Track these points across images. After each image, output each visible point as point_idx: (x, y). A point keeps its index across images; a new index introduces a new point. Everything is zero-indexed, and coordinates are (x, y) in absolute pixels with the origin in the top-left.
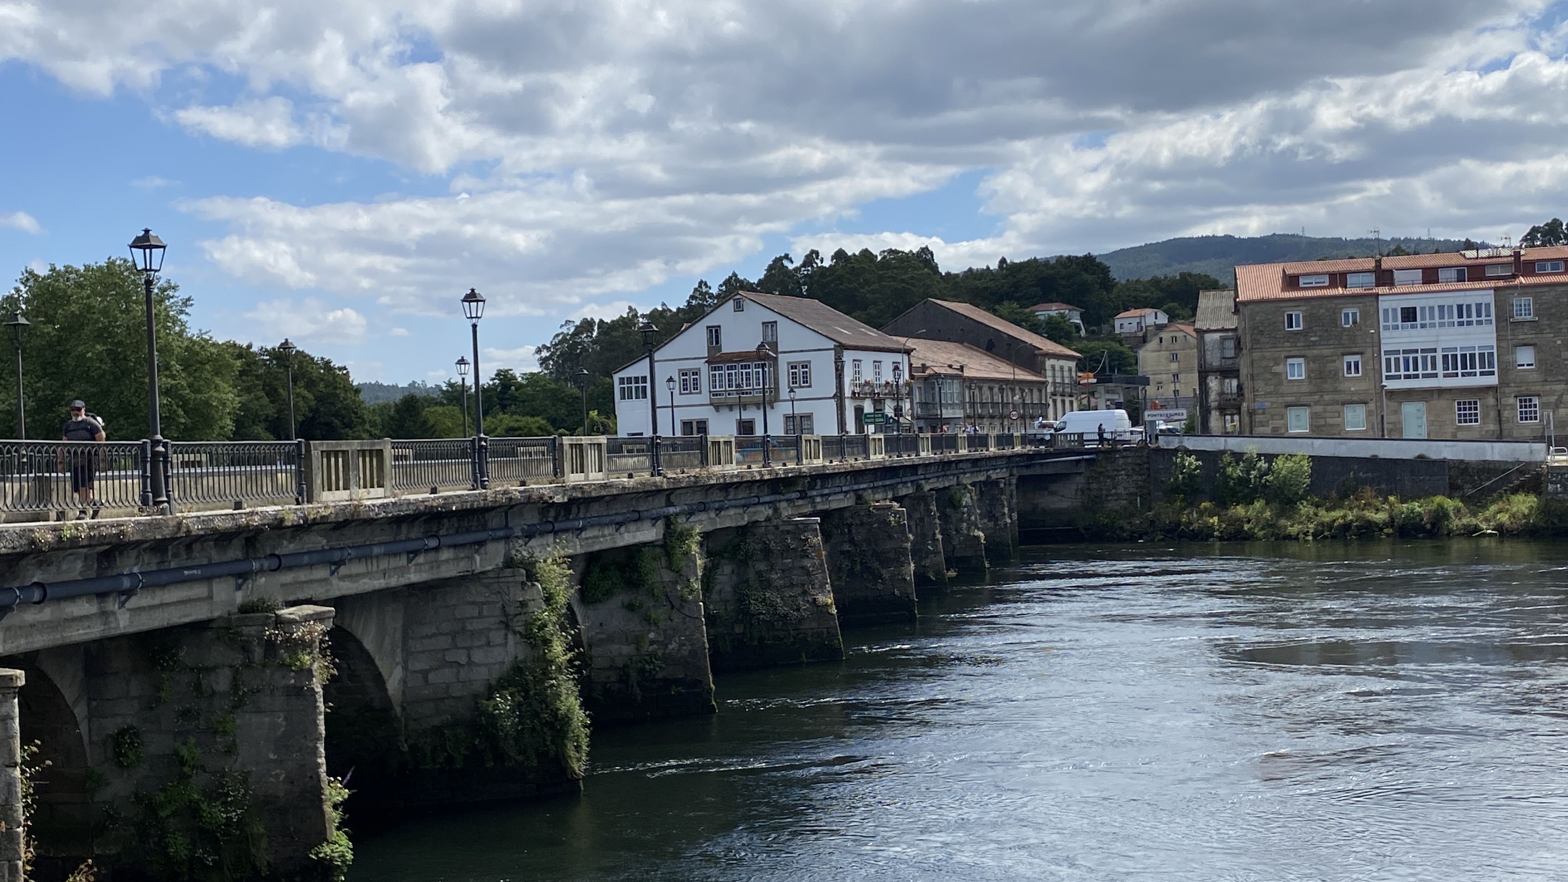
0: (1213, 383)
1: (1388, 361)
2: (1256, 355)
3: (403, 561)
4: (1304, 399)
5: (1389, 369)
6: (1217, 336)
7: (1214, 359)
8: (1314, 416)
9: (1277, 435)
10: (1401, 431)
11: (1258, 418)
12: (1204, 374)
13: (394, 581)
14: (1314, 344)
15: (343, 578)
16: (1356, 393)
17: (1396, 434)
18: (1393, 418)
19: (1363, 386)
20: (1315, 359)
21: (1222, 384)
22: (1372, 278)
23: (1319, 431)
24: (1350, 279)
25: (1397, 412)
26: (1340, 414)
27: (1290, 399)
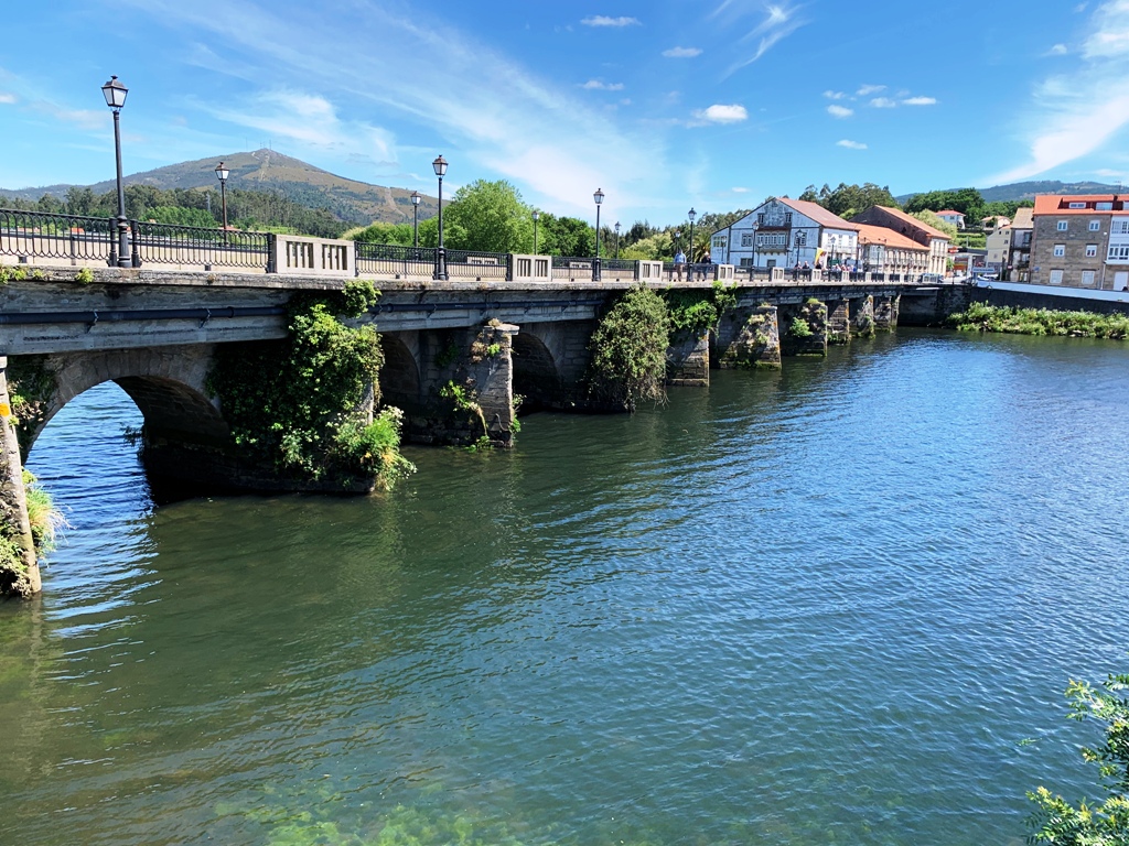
0: (1017, 255)
1: (1112, 250)
2: (1038, 242)
3: (560, 309)
4: (1061, 267)
5: (1111, 253)
6: (1023, 231)
7: (1019, 244)
8: (1065, 275)
9: (1043, 283)
10: (1112, 286)
11: (1034, 275)
12: (1012, 250)
13: (554, 319)
14: (1072, 238)
15: (530, 315)
16: (1092, 265)
17: (1109, 287)
18: (1108, 279)
19: (1095, 262)
20: (1071, 246)
21: (1021, 256)
22: (1110, 205)
23: (1066, 283)
24: (1098, 205)
25: (1112, 276)
26: (1080, 275)
27: (1054, 266)
